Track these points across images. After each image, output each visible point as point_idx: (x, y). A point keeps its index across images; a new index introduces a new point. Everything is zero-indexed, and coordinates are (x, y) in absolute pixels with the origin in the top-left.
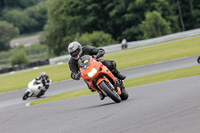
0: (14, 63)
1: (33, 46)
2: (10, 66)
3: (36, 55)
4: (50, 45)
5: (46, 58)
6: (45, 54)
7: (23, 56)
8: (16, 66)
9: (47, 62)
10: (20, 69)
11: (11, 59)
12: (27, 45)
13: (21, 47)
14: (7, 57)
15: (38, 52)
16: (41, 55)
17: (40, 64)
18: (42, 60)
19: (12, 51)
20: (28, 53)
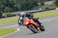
0: (45, 9)
1: (51, 4)
2: (44, 10)
3: (52, 7)
4: (56, 4)
5: (55, 8)
6: (55, 6)
7: (48, 7)
8: (46, 10)
9: (55, 9)
10: (47, 11)
11: (44, 8)
12: (50, 4)
13: (48, 4)
14: (44, 7)
15: (52, 6)
16: (53, 7)
17: (53, 9)
18: (54, 8)
19: (45, 6)
20: (50, 6)
